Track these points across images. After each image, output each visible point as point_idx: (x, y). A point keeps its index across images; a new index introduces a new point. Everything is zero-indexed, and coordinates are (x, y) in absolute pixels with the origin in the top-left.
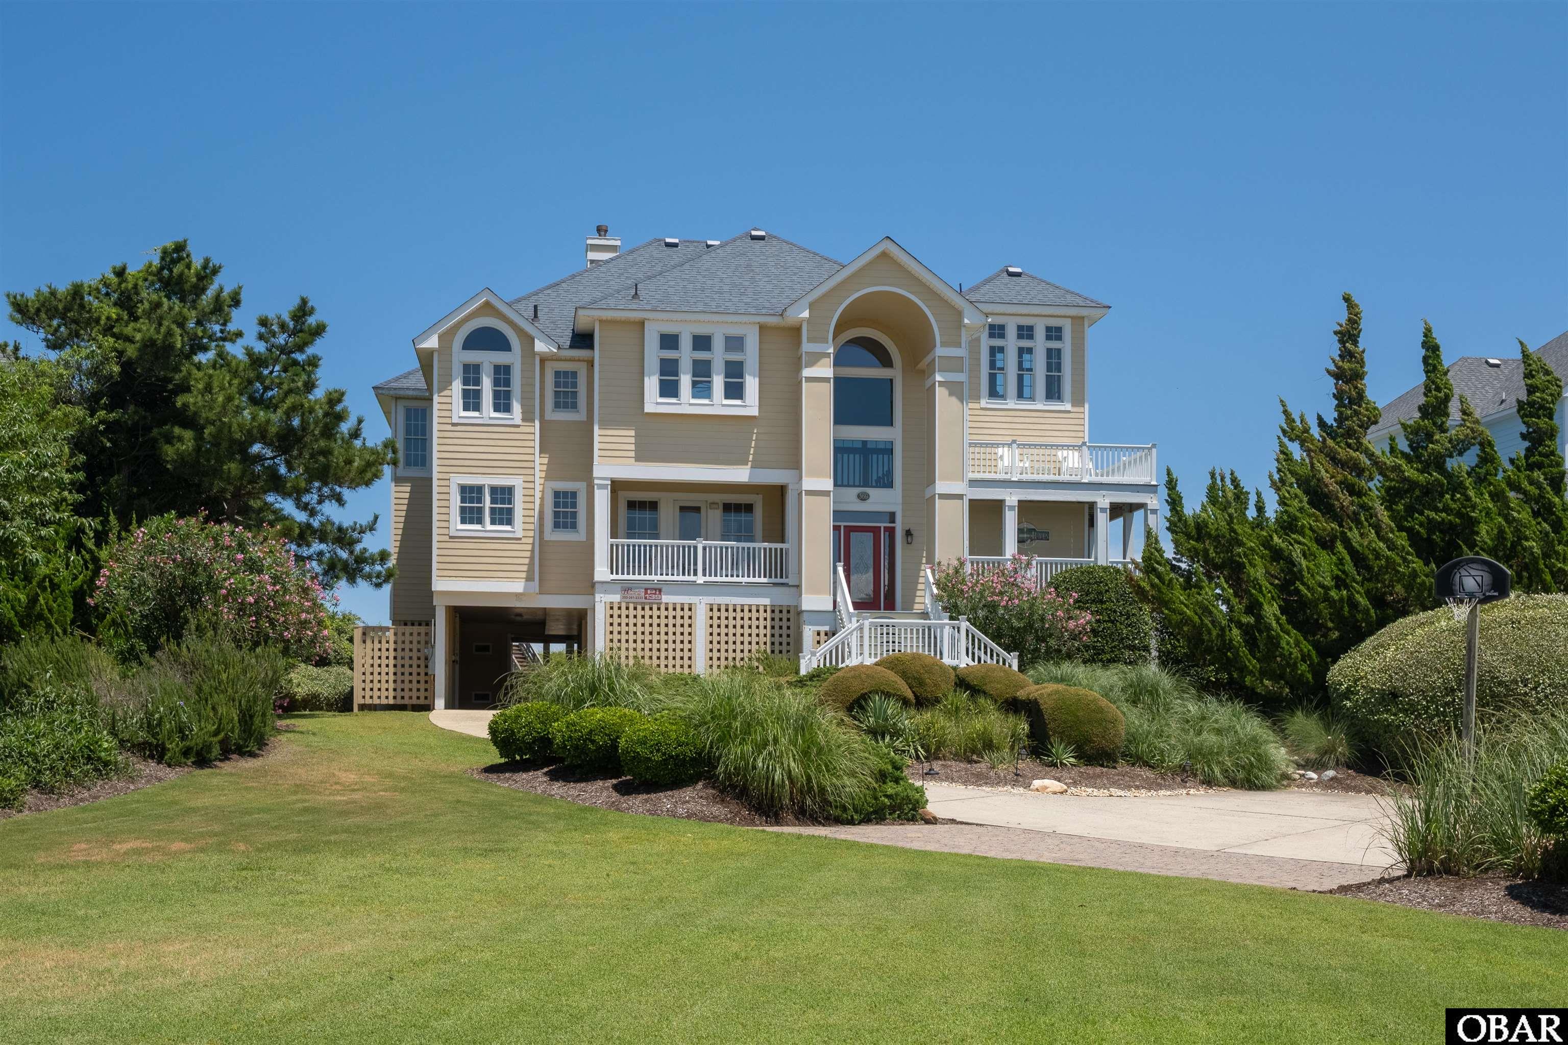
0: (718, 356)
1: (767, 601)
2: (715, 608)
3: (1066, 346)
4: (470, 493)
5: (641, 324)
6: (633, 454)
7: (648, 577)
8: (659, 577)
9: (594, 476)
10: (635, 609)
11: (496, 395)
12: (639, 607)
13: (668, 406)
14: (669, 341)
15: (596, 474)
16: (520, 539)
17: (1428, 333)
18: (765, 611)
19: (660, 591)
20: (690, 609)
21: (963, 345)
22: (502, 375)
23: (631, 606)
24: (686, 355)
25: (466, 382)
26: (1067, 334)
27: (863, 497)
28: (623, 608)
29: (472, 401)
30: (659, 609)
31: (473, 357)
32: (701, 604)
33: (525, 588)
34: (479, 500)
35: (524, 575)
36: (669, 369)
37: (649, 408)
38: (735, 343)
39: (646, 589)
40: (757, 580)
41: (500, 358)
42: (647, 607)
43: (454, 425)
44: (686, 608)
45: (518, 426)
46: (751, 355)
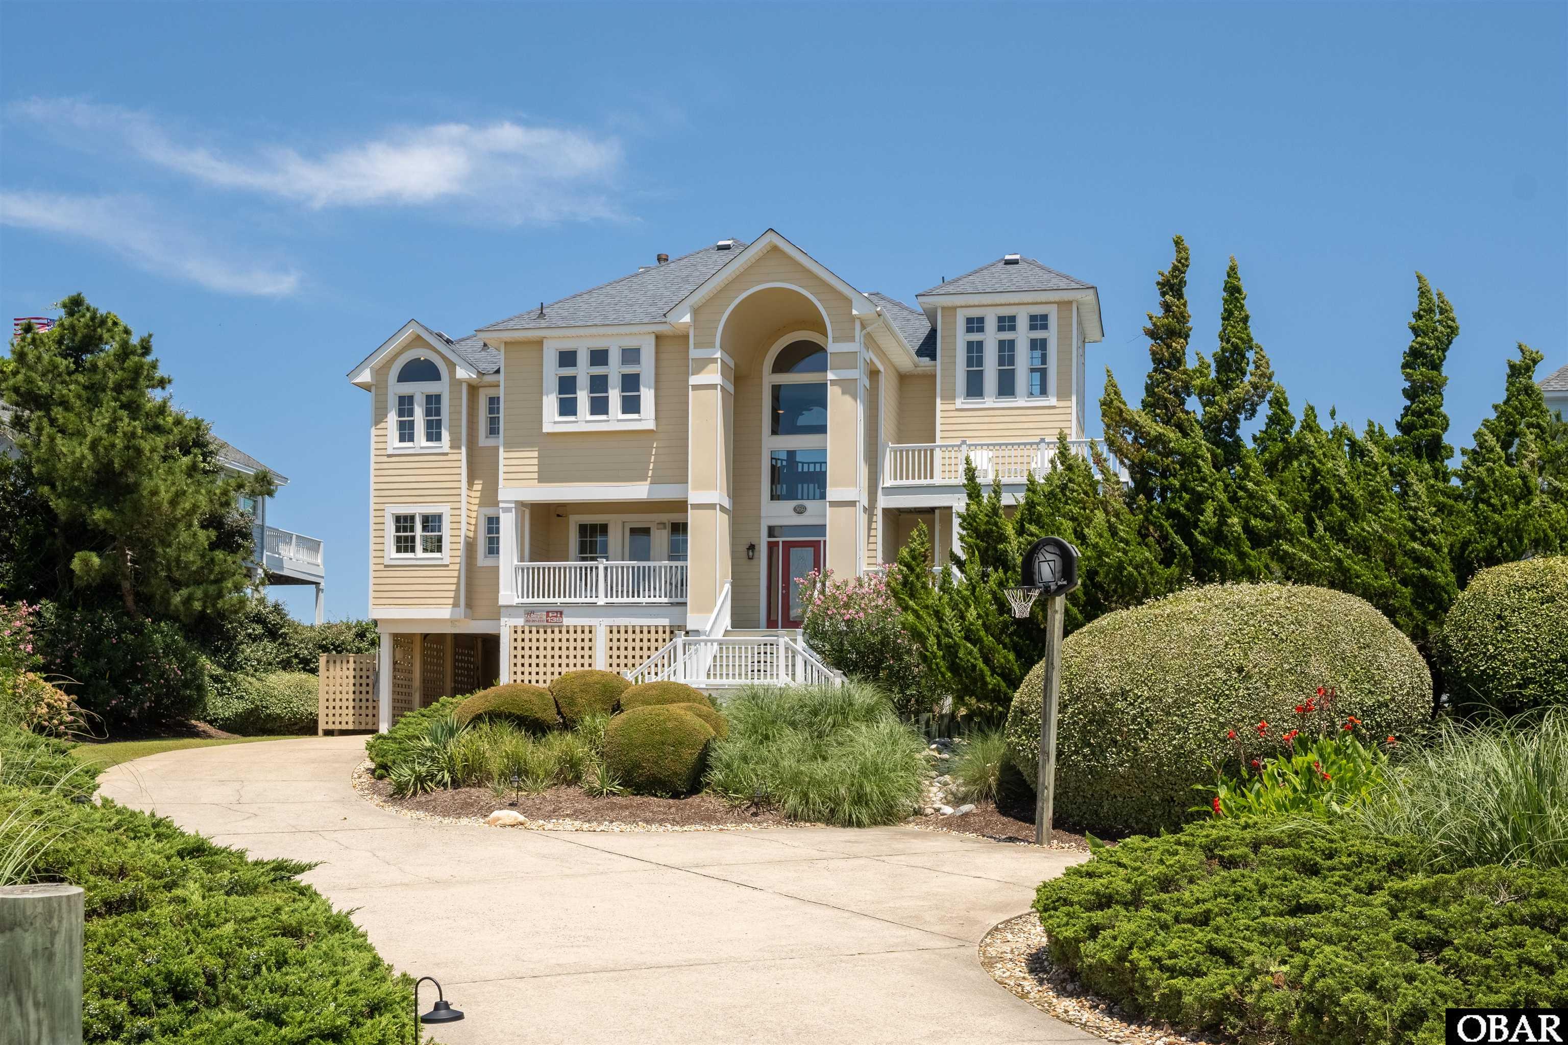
0: (614, 370)
1: (666, 622)
2: (615, 630)
3: (1052, 335)
4: (404, 523)
5: (539, 344)
6: (536, 476)
7: (551, 600)
8: (562, 600)
9: (500, 498)
10: (538, 632)
11: (429, 425)
12: (541, 631)
13: (568, 425)
14: (567, 358)
15: (500, 497)
16: (447, 566)
17: (1232, 272)
18: (664, 632)
19: (561, 613)
20: (590, 632)
21: (857, 338)
22: (433, 404)
23: (534, 630)
24: (583, 371)
25: (401, 413)
26: (1053, 322)
27: (800, 510)
28: (527, 631)
29: (406, 432)
30: (560, 632)
31: (407, 388)
32: (601, 625)
33: (452, 613)
34: (412, 529)
35: (451, 601)
36: (567, 385)
37: (547, 428)
38: (631, 355)
39: (548, 612)
40: (657, 600)
41: (431, 387)
42: (549, 631)
43: (389, 456)
44: (587, 630)
45: (447, 454)
46: (646, 368)
